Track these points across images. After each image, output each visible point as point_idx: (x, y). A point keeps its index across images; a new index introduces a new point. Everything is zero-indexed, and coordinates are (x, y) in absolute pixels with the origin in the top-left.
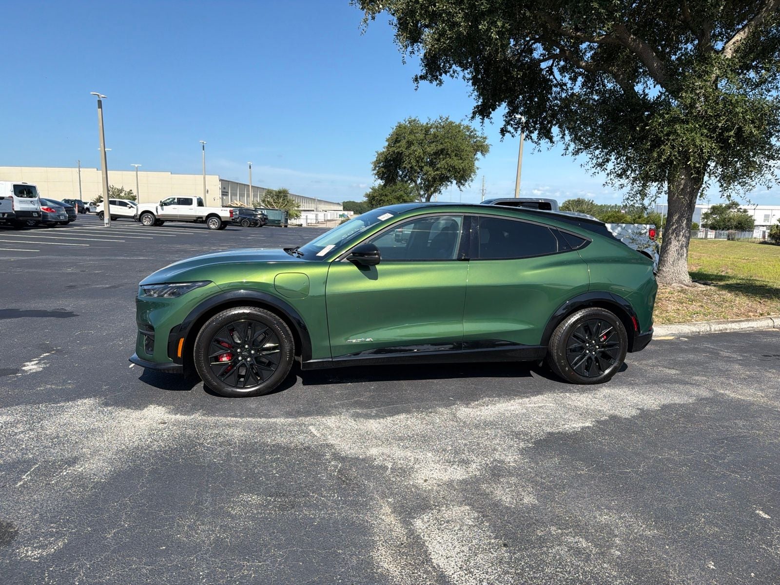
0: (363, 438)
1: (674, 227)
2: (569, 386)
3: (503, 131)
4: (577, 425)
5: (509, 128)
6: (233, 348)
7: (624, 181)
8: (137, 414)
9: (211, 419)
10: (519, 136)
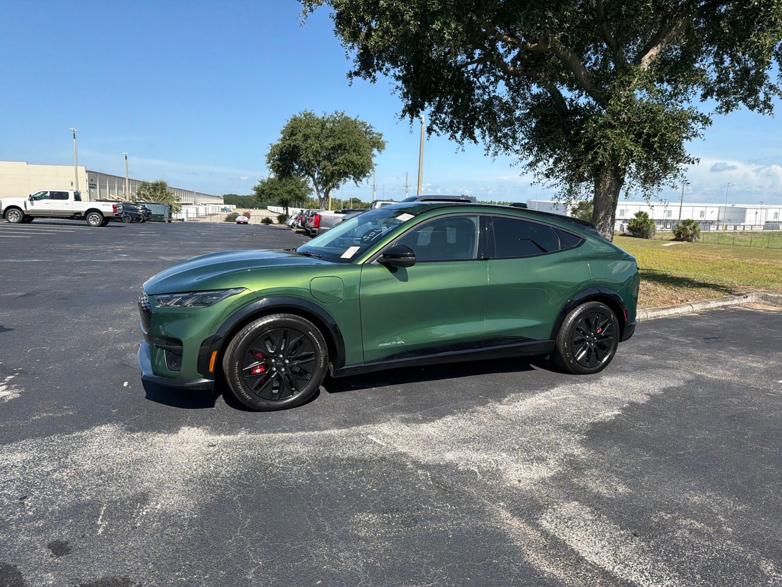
0: (428, 442)
1: (601, 223)
2: (574, 377)
3: (430, 130)
4: (609, 414)
5: (435, 127)
6: (268, 358)
7: (553, 180)
8: (172, 438)
9: (263, 437)
10: (446, 136)
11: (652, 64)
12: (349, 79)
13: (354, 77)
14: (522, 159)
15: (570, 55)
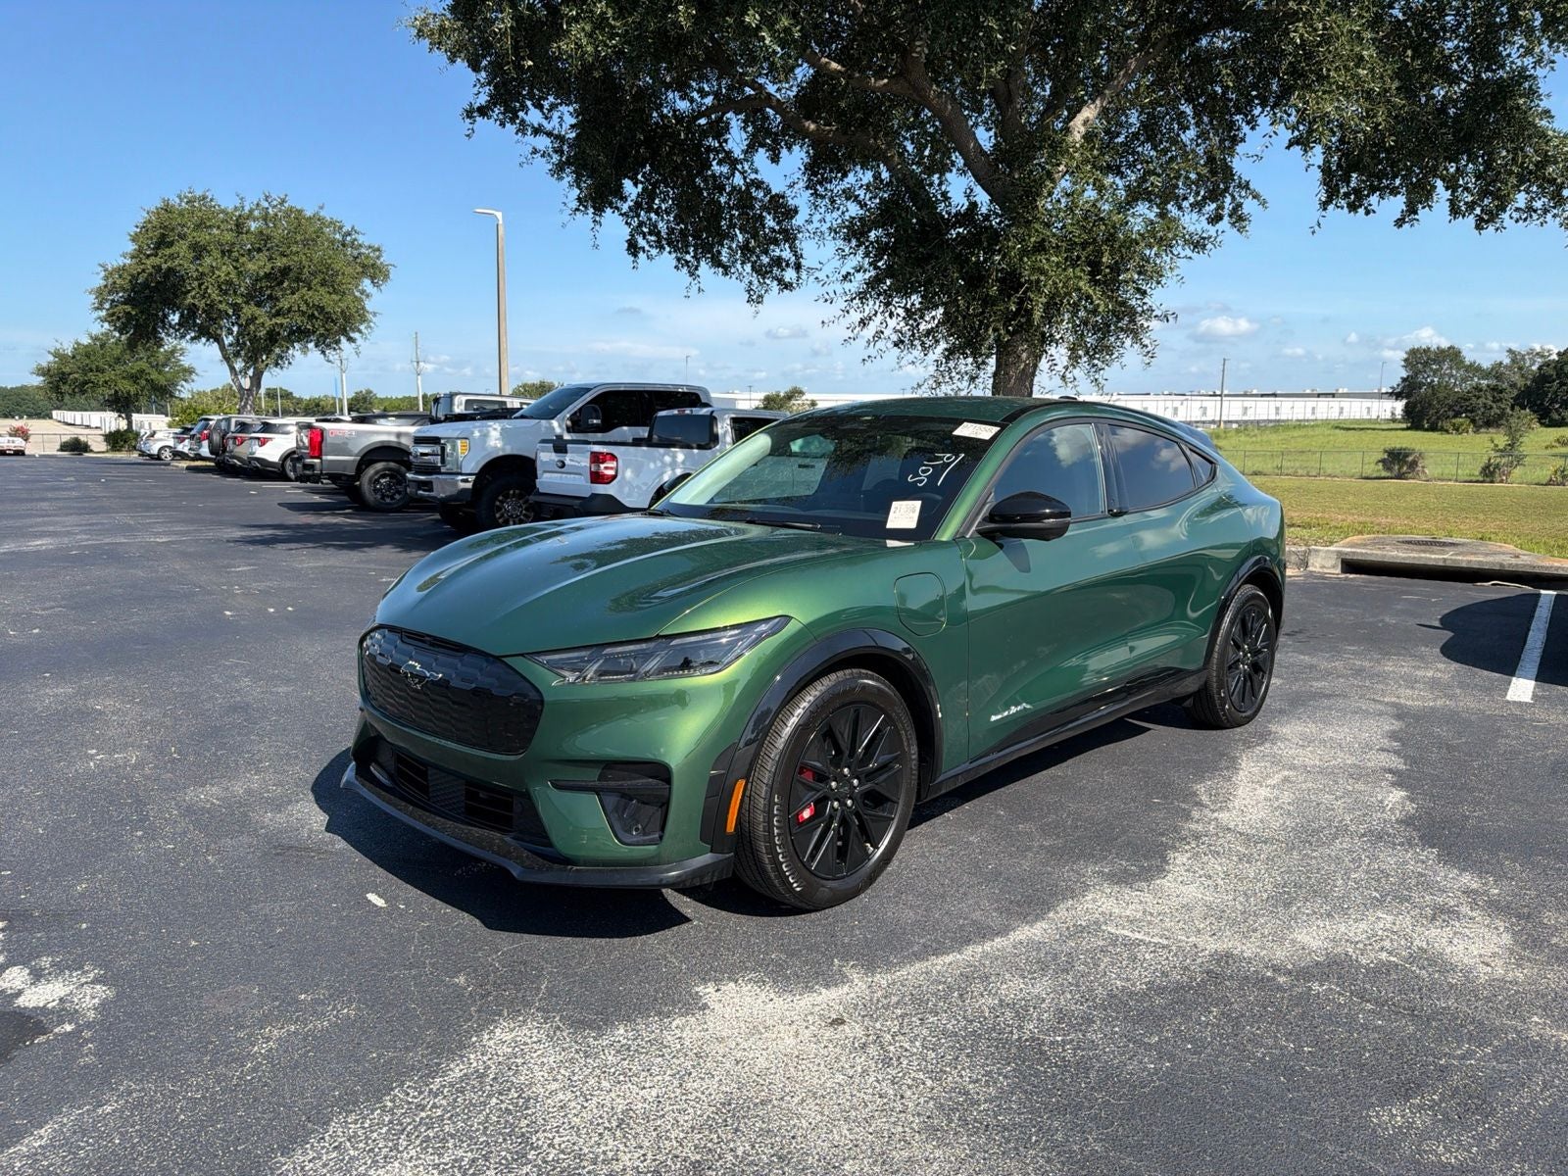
6: (826, 780)
11: (1089, 137)
12: (468, 121)
13: (478, 119)
14: (848, 312)
15: (950, 107)
